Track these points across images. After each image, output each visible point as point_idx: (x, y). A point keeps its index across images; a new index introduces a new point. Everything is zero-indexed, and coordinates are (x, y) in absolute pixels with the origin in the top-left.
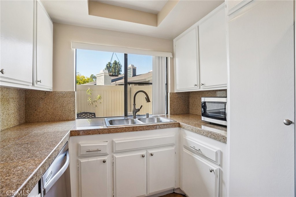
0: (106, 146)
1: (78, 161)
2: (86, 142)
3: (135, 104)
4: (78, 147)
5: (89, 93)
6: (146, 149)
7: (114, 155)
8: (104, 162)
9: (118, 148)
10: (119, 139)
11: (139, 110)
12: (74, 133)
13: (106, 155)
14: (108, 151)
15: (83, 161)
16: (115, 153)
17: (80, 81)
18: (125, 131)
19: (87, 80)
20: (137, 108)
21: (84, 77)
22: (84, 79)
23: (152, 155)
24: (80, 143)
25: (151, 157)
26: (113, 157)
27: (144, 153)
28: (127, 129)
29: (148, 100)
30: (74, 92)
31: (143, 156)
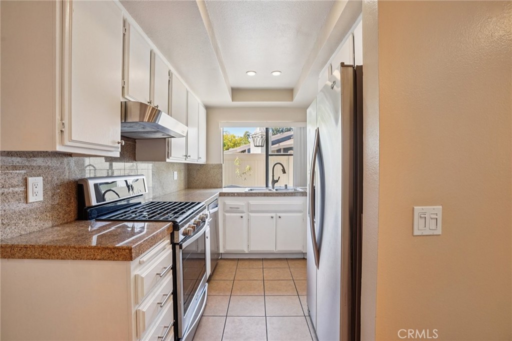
0: (243, 205)
1: (224, 215)
2: (230, 201)
3: (273, 176)
4: (224, 204)
5: (238, 163)
6: (276, 212)
7: (250, 214)
8: (242, 217)
9: (252, 209)
10: (253, 201)
11: (277, 181)
12: (221, 195)
13: (243, 212)
14: (245, 209)
15: (227, 214)
16: (250, 212)
17: (229, 143)
18: (258, 196)
19: (239, 141)
20: (275, 179)
21: (234, 137)
22: (234, 140)
23: (280, 217)
24: (225, 201)
25: (279, 219)
26: (248, 215)
27: (273, 215)
28: (259, 194)
29: (284, 172)
30: (222, 164)
31: (272, 217)
